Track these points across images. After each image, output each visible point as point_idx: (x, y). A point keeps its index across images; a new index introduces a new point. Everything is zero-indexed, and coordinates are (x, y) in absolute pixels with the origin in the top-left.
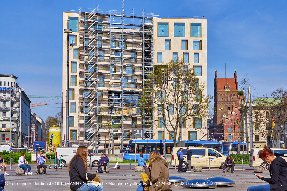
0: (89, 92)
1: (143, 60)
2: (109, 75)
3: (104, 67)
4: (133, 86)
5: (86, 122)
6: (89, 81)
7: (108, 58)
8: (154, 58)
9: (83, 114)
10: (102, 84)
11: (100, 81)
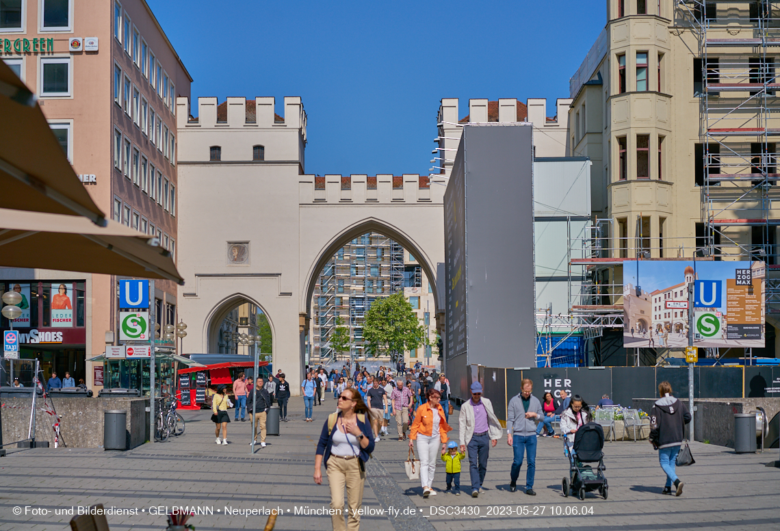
0: (325, 299)
1: (391, 259)
2: (350, 279)
3: (343, 268)
4: (379, 291)
5: (322, 335)
6: (325, 287)
7: (348, 258)
8: (404, 256)
9: (318, 326)
10: (341, 290)
11: (339, 287)
